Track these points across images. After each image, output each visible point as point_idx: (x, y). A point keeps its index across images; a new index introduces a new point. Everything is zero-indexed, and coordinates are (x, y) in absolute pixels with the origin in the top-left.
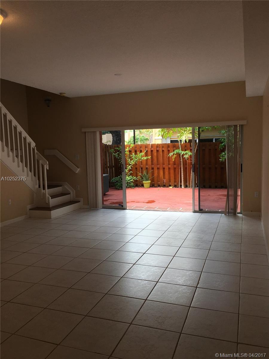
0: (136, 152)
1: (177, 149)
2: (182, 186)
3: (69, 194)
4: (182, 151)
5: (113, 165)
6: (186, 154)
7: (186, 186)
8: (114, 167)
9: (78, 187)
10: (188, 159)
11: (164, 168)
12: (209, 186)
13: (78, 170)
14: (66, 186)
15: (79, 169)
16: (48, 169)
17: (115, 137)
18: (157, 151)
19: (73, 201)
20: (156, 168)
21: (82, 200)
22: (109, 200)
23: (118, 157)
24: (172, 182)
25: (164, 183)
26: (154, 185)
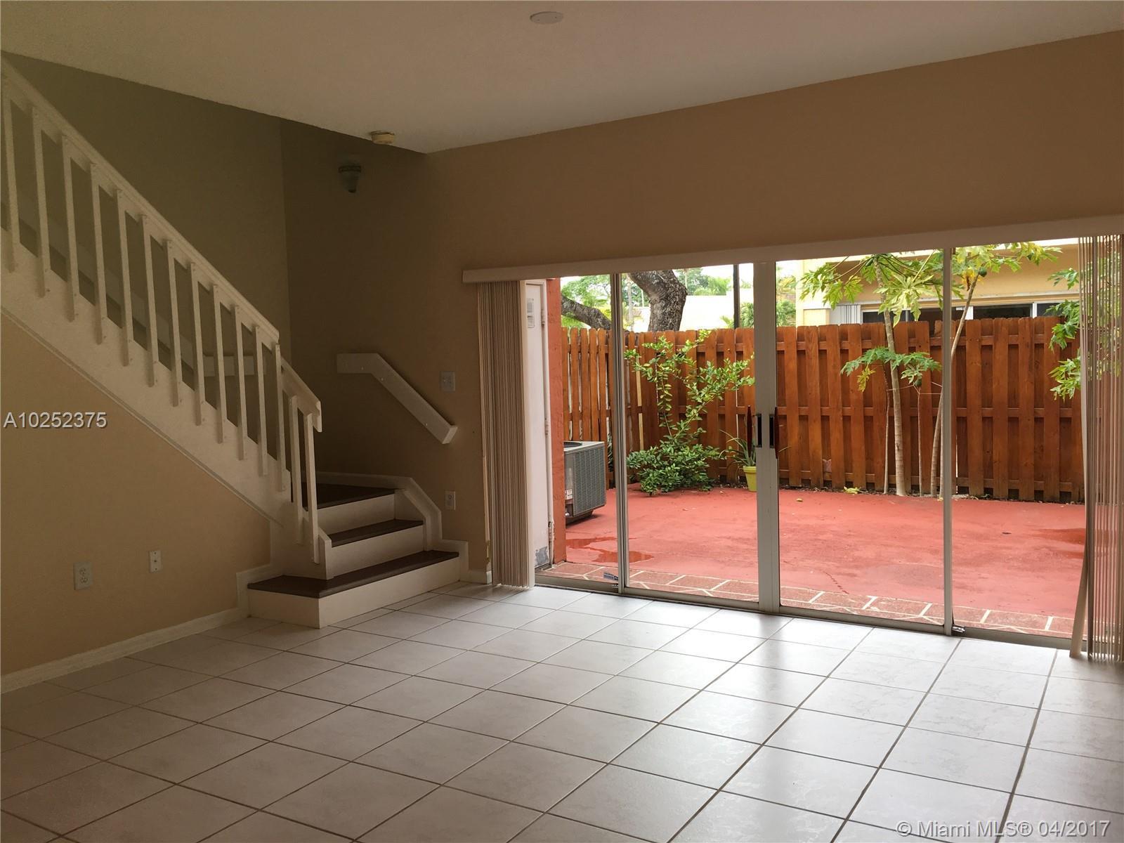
0: (720, 355)
1: (876, 344)
2: (894, 486)
3: (420, 523)
4: (898, 350)
5: (640, 404)
6: (913, 364)
7: (913, 489)
8: (640, 410)
9: (450, 497)
10: (919, 385)
11: (825, 419)
12: (1010, 491)
13: (450, 435)
14: (408, 494)
15: (453, 431)
16: (320, 430)
17: (659, 305)
18: (801, 353)
19: (432, 551)
20: (797, 415)
21: (465, 548)
23: (654, 374)
24: (858, 472)
25: (824, 473)
26: (788, 479)
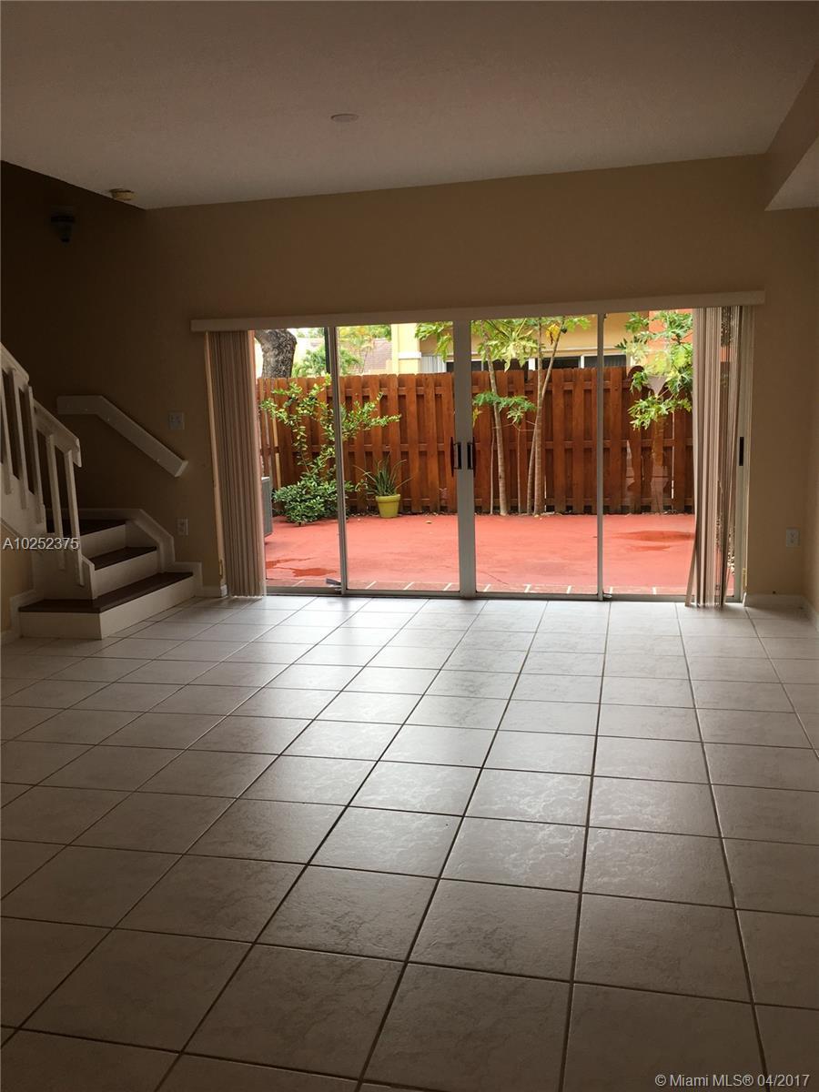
0: (348, 399)
1: (482, 390)
2: (499, 508)
3: (154, 548)
4: (500, 394)
5: (276, 445)
6: (516, 405)
7: (513, 510)
8: (277, 450)
9: (183, 524)
10: (520, 423)
11: (441, 454)
12: (585, 507)
13: (182, 468)
14: (138, 523)
15: (184, 464)
16: (80, 466)
17: (272, 353)
18: (420, 397)
19: (165, 573)
20: (417, 452)
21: (199, 568)
22: (278, 562)
25: (441, 500)
26: (410, 507)
